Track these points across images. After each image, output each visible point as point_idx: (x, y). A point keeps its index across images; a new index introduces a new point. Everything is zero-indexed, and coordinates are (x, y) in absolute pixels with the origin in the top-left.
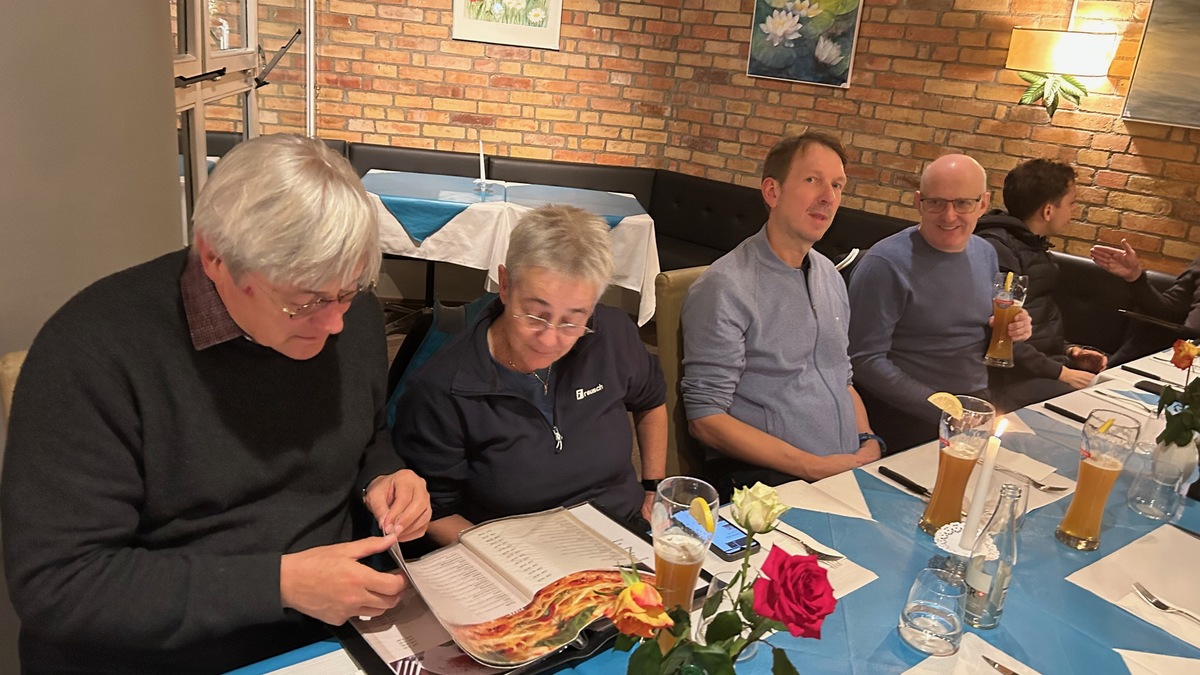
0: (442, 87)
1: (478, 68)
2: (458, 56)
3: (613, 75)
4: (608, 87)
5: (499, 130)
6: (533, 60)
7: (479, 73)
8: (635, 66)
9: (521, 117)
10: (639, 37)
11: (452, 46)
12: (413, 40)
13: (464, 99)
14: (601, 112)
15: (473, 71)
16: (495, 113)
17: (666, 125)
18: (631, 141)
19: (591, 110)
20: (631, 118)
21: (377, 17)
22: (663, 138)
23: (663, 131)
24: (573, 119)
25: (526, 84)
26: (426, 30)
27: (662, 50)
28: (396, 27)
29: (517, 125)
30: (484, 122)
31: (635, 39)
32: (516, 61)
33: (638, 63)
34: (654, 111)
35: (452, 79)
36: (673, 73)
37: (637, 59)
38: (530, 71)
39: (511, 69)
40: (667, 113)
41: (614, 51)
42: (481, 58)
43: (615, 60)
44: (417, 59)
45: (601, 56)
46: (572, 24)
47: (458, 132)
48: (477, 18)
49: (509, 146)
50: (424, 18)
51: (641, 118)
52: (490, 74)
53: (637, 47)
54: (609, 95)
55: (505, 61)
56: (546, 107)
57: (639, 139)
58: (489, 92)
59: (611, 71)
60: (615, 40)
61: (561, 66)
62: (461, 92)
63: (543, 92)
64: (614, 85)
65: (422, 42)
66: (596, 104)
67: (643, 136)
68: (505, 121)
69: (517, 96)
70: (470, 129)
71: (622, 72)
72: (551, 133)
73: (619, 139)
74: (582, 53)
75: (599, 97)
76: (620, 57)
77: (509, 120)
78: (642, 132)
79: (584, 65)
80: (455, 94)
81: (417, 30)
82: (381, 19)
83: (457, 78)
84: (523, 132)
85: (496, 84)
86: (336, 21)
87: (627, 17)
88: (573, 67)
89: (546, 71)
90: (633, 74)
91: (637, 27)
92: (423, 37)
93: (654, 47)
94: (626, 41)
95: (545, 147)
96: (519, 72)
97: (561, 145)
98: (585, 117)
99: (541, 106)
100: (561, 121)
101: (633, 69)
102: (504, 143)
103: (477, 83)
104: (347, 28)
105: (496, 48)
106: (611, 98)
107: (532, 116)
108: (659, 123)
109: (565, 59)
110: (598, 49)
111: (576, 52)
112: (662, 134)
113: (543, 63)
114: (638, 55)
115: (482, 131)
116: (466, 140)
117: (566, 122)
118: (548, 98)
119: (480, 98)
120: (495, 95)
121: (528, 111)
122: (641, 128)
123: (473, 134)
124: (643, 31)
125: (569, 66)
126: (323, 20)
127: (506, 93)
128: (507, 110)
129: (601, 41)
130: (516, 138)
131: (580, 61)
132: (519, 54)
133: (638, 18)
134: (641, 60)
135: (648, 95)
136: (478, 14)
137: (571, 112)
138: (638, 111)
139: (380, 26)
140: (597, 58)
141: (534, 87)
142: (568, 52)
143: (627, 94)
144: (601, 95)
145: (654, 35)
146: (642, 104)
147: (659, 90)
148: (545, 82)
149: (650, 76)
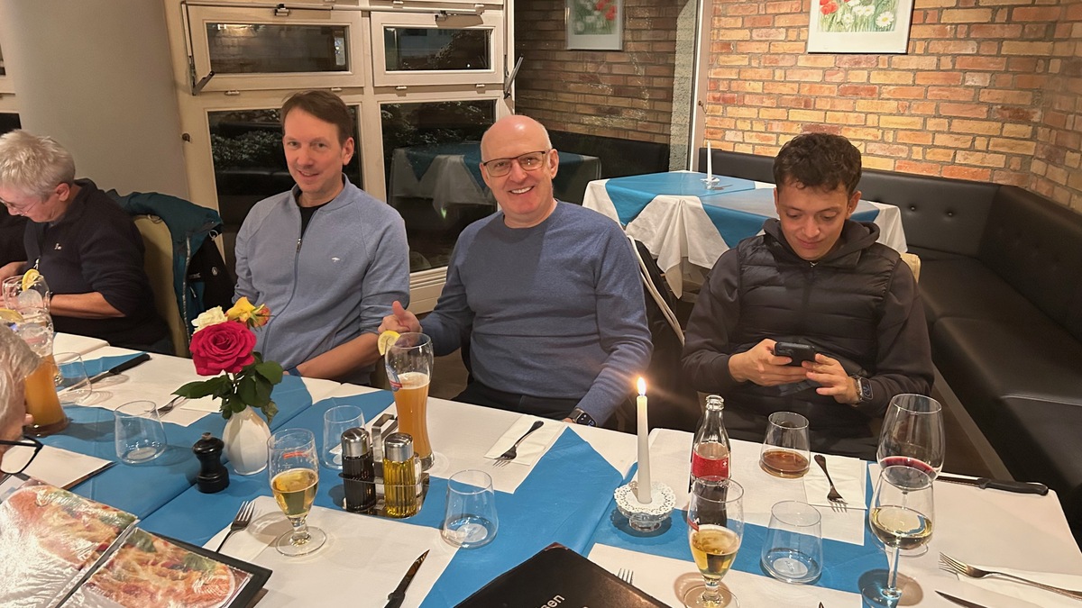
0: (797, 99)
1: (828, 79)
2: (812, 68)
3: (968, 76)
4: (961, 89)
6: (880, 66)
7: (828, 83)
8: (996, 64)
9: (865, 126)
10: (1003, 29)
11: (808, 60)
12: (777, 57)
13: (814, 109)
14: (953, 119)
15: (823, 82)
16: (840, 122)
17: (1035, 133)
19: (940, 117)
20: (986, 124)
21: (751, 40)
22: (1030, 148)
23: (1031, 139)
24: (919, 127)
25: (871, 91)
26: (787, 47)
27: (1032, 41)
28: (764, 47)
29: (860, 135)
31: (997, 32)
32: (863, 69)
33: (999, 60)
34: (1019, 116)
35: (805, 91)
36: (1046, 69)
37: (999, 55)
38: (877, 78)
39: (858, 77)
40: (1036, 118)
41: (970, 48)
42: (830, 69)
43: (972, 58)
44: (779, 74)
45: (955, 56)
46: (924, 23)
48: (829, 30)
50: (787, 36)
51: (1000, 124)
52: (839, 84)
53: (1000, 41)
54: (961, 99)
55: (853, 69)
56: (891, 114)
57: (997, 149)
58: (837, 101)
59: (965, 71)
60: (972, 35)
61: (909, 70)
62: (812, 103)
63: (888, 99)
64: (968, 87)
65: (783, 59)
66: (947, 110)
67: (1003, 145)
69: (862, 105)
71: (979, 71)
72: (894, 142)
73: (972, 149)
74: (933, 54)
75: (950, 102)
76: (978, 54)
77: (853, 129)
78: (1000, 140)
79: (934, 67)
80: (807, 106)
81: (781, 48)
82: (754, 41)
84: (866, 142)
85: (843, 94)
86: (722, 48)
87: (988, 7)
88: (922, 70)
89: (894, 77)
90: (993, 73)
91: (1002, 16)
92: (785, 54)
93: (1022, 39)
94: (986, 36)
95: (886, 157)
96: (865, 80)
97: (904, 155)
98: (932, 124)
99: (885, 114)
100: (906, 130)
101: (992, 67)
103: (826, 93)
104: (729, 53)
105: (846, 57)
106: (964, 103)
107: (876, 125)
108: (1025, 130)
109: (913, 62)
110: (951, 48)
111: (927, 53)
112: (1029, 143)
113: (890, 68)
114: (1000, 49)
117: (911, 130)
118: (893, 105)
119: (828, 108)
120: (842, 104)
121: (872, 120)
122: (1000, 136)
124: (1009, 21)
125: (918, 70)
127: (852, 102)
128: (853, 119)
129: (956, 39)
131: (930, 62)
132: (867, 62)
133: (1003, 7)
134: (1004, 56)
135: (1013, 97)
136: (830, 26)
137: (917, 119)
138: (998, 116)
139: (754, 48)
140: (949, 58)
141: (880, 94)
142: (918, 55)
143: (984, 97)
144: (952, 99)
145: (1023, 24)
146: (1002, 107)
147: (1026, 90)
148: (892, 87)
149: (1014, 73)
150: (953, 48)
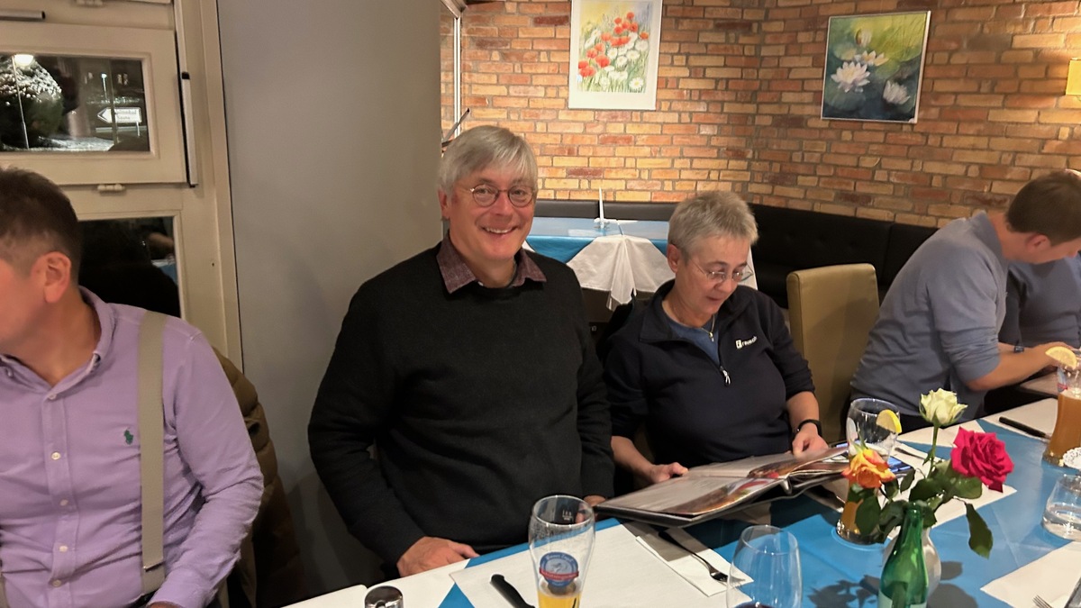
0: (560, 148)
1: (589, 130)
2: (573, 121)
3: (702, 127)
4: (698, 137)
5: (606, 179)
6: (634, 120)
7: (589, 134)
8: (720, 118)
9: (624, 167)
10: (723, 94)
11: (568, 114)
12: (537, 112)
13: (578, 156)
14: (692, 159)
15: (585, 132)
16: (603, 166)
17: (749, 166)
18: (719, 180)
19: (684, 157)
20: (717, 161)
21: (508, 96)
22: (747, 176)
23: (747, 170)
24: (669, 165)
25: (628, 140)
26: (547, 103)
27: (743, 103)
28: (523, 103)
29: (621, 175)
30: (595, 174)
31: (720, 96)
32: (619, 122)
33: (723, 116)
34: (738, 155)
35: (568, 141)
36: (754, 122)
37: (722, 112)
38: (632, 130)
39: (616, 129)
40: (750, 155)
41: (702, 108)
42: (591, 122)
43: (703, 115)
44: (540, 127)
45: (691, 113)
46: (666, 88)
47: (573, 184)
48: (588, 90)
49: (615, 192)
50: (546, 93)
51: (726, 161)
52: (599, 135)
53: (722, 102)
54: (699, 144)
55: (611, 122)
56: (645, 157)
57: (726, 178)
58: (598, 149)
59: (699, 124)
60: (703, 98)
61: (657, 123)
62: (576, 151)
63: (643, 146)
64: (703, 135)
65: (543, 113)
66: (689, 152)
67: (729, 175)
68: (611, 171)
69: (621, 151)
70: (583, 181)
71: (709, 124)
72: (650, 179)
73: (708, 180)
74: (674, 111)
75: (691, 146)
76: (708, 112)
77: (614, 170)
78: (728, 172)
79: (677, 121)
80: (571, 153)
81: (540, 103)
82: (511, 97)
83: (573, 139)
84: (626, 180)
85: (604, 142)
86: (477, 102)
87: (712, 78)
88: (668, 123)
89: (646, 128)
90: (719, 125)
91: (722, 86)
92: (545, 109)
93: (736, 101)
94: (712, 98)
95: (644, 190)
96: (622, 131)
97: (658, 188)
98: (678, 164)
99: (641, 157)
100: (658, 169)
101: (718, 121)
102: (610, 190)
103: (588, 142)
104: (484, 107)
105: (603, 113)
106: (700, 146)
107: (634, 166)
108: (743, 164)
109: (661, 118)
110: (688, 106)
111: (670, 110)
112: (746, 173)
113: (642, 122)
114: (722, 109)
115: (593, 181)
116: (580, 190)
117: (662, 169)
118: (647, 150)
119: (591, 154)
120: (602, 151)
121: (630, 163)
122: (727, 169)
123: (585, 184)
124: (727, 89)
125: (664, 123)
126: (467, 101)
127: (612, 149)
128: (613, 162)
129: (691, 100)
130: (621, 185)
131: (673, 118)
132: (622, 116)
133: (722, 79)
134: (725, 113)
135: (733, 142)
136: (589, 86)
137: (666, 160)
138: (724, 155)
139: (512, 103)
140: (687, 114)
141: (635, 142)
142: (663, 112)
143: (714, 142)
144: (692, 144)
145: (736, 91)
146: (727, 149)
147: (742, 136)
148: (644, 137)
149: (733, 125)
150: (689, 107)
